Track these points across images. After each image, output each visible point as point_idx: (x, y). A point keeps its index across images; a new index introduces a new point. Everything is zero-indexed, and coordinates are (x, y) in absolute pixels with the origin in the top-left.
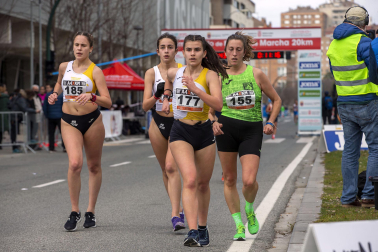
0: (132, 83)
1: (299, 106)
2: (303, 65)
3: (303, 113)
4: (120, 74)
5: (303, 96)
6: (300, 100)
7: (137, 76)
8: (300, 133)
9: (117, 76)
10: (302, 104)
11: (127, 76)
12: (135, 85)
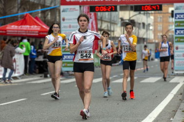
0: (39, 32)
1: (175, 50)
2: (178, 16)
3: (178, 56)
4: (30, 25)
5: (178, 41)
6: (176, 45)
7: (44, 27)
8: (176, 72)
9: (28, 26)
10: (177, 48)
11: (36, 26)
12: (41, 33)
